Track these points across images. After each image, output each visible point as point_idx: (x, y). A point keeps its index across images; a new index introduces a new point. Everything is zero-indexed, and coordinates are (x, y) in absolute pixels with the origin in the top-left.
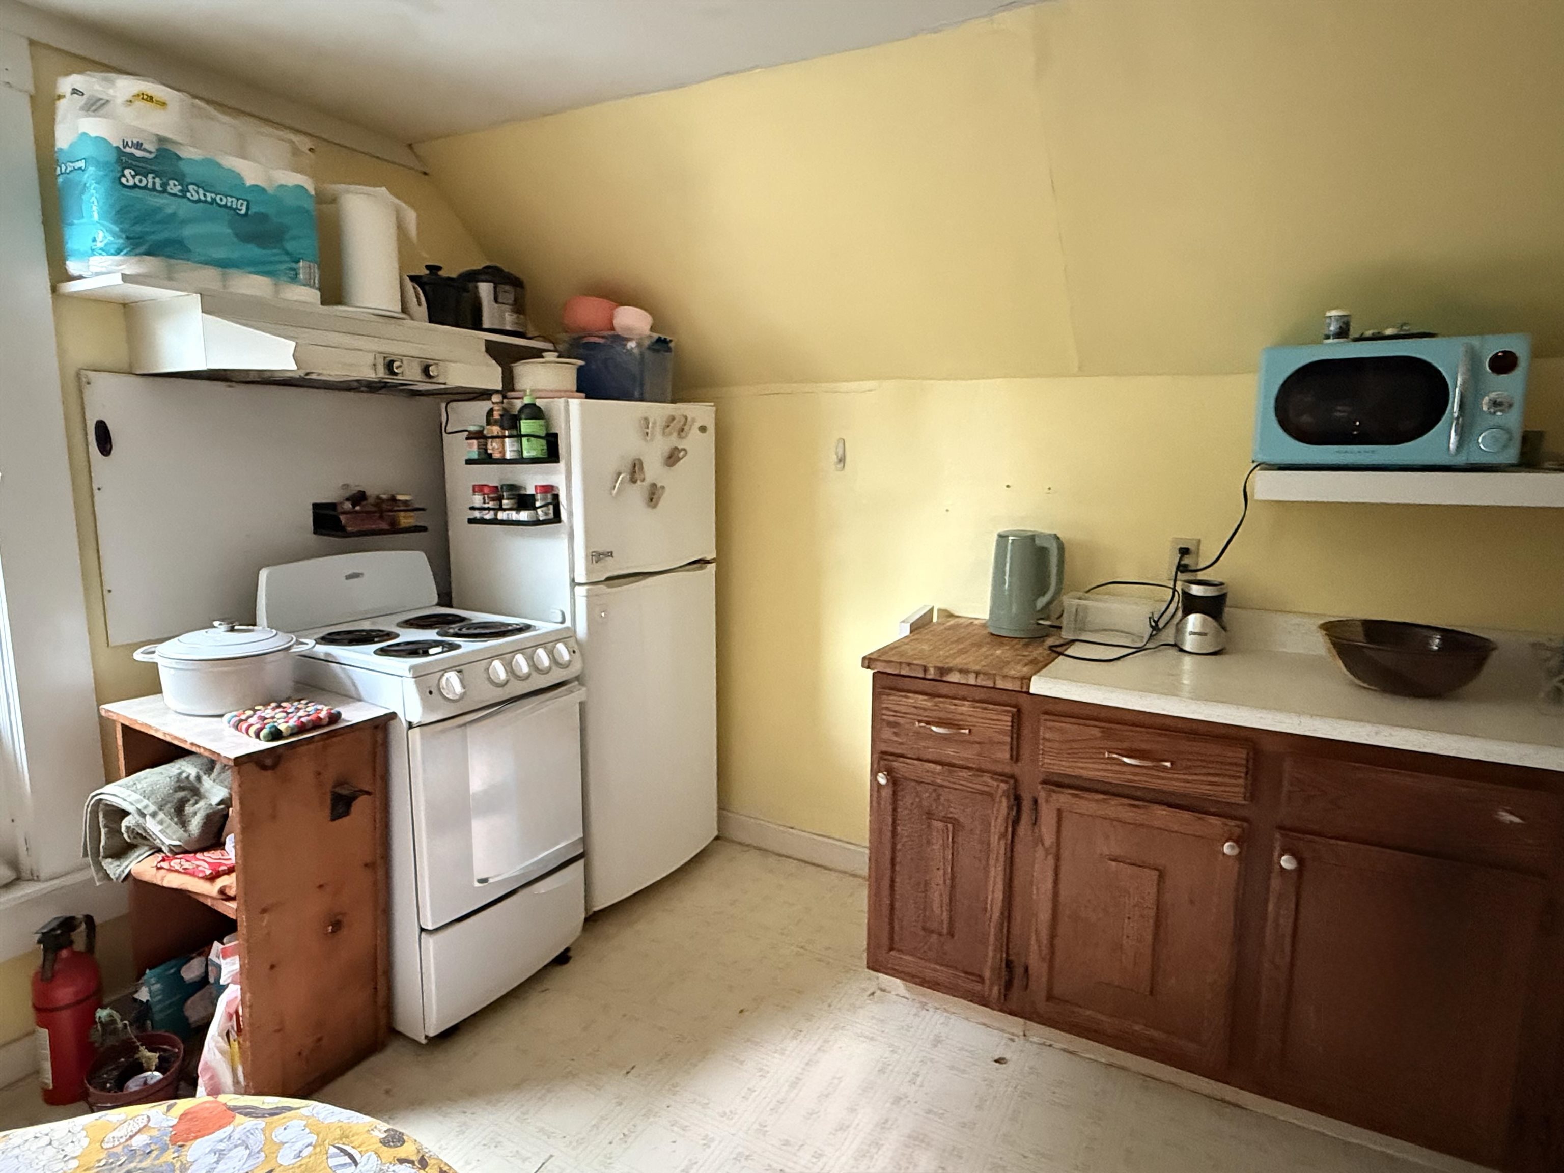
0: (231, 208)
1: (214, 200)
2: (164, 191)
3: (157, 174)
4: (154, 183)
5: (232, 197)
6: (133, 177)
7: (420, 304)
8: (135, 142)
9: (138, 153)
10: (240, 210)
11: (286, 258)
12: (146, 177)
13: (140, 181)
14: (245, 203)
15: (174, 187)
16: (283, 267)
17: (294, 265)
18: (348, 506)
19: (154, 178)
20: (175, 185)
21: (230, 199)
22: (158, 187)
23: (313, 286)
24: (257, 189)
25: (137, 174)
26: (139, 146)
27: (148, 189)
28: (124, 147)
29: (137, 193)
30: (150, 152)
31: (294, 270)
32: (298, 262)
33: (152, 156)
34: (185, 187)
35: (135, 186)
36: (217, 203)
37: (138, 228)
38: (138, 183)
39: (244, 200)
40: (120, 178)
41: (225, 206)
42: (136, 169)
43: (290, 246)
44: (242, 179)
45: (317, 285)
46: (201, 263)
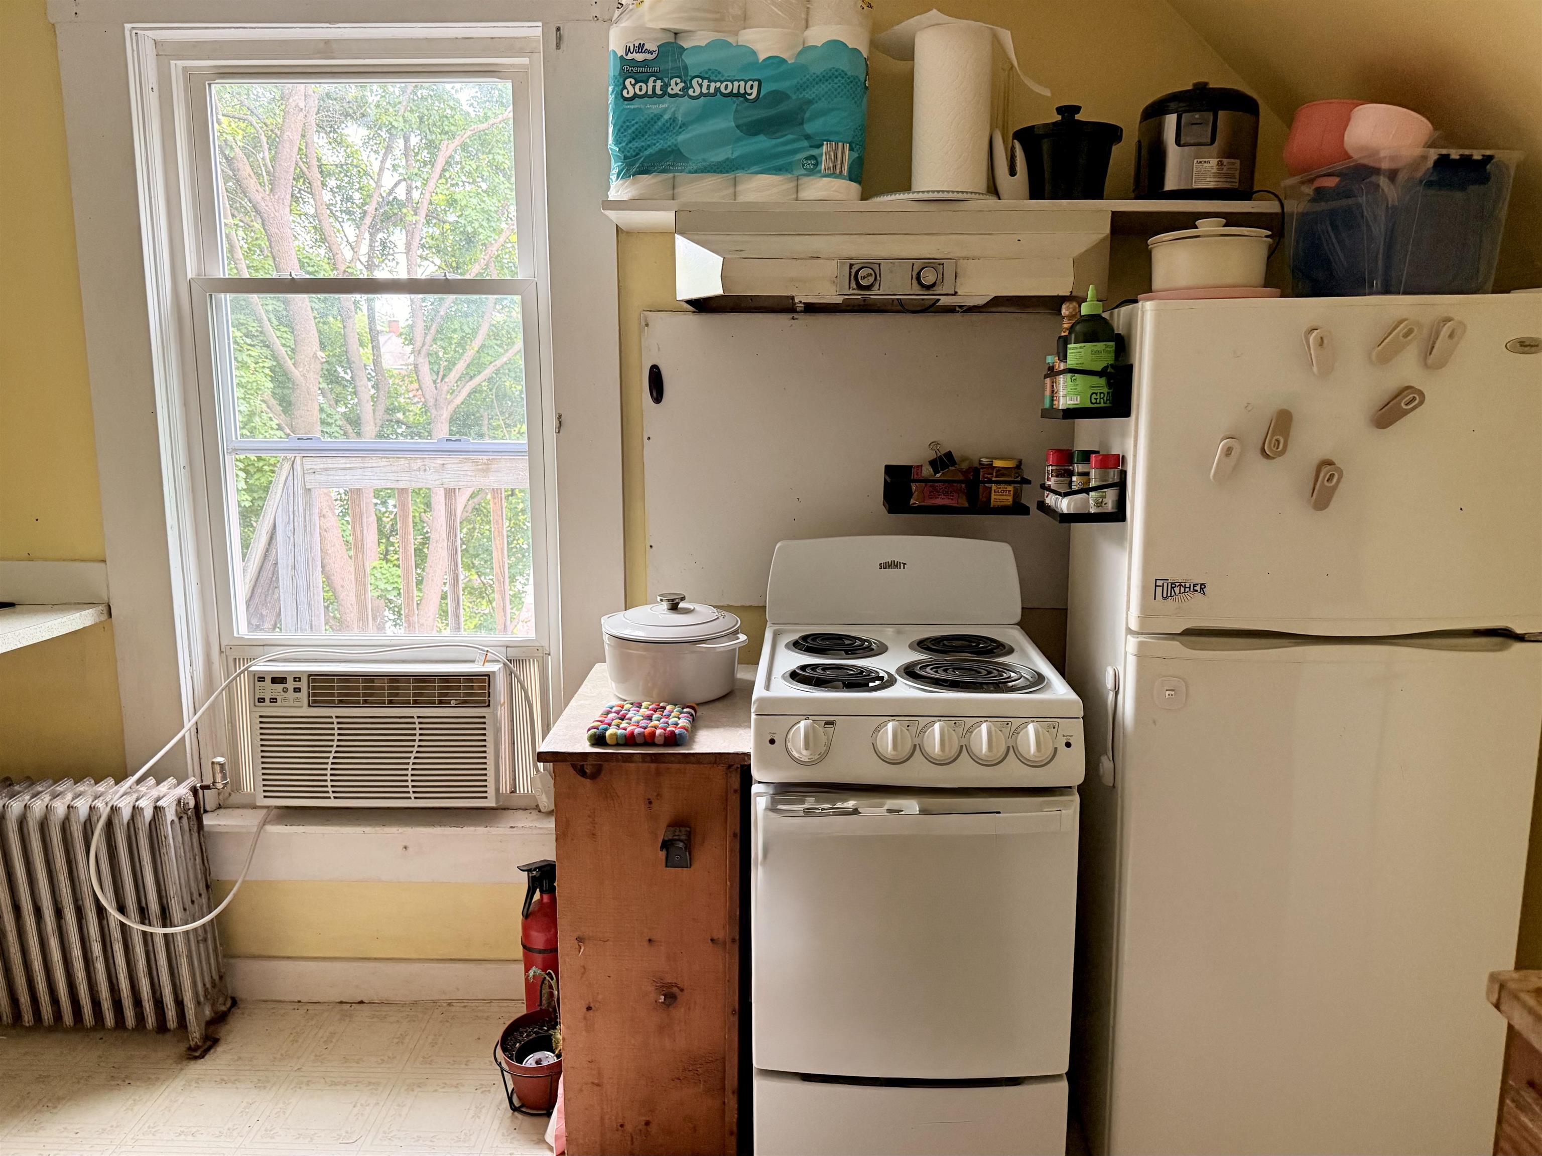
0: (738, 95)
1: (717, 90)
2: (665, 93)
3: (658, 77)
4: (654, 88)
5: (739, 81)
6: (634, 86)
7: (1013, 172)
8: (637, 45)
9: (639, 57)
10: (750, 94)
11: (805, 143)
12: (646, 82)
13: (641, 90)
14: (756, 84)
15: (675, 87)
16: (801, 156)
17: (815, 152)
18: (927, 471)
19: (655, 81)
20: (677, 84)
21: (736, 84)
22: (658, 92)
23: (840, 176)
24: (775, 61)
25: (637, 82)
26: (640, 48)
27: (650, 97)
28: (627, 55)
29: (636, 104)
30: (651, 53)
31: (813, 157)
32: (820, 146)
33: (654, 55)
34: (688, 82)
35: (635, 96)
36: (721, 92)
37: (636, 144)
38: (638, 92)
39: (754, 81)
40: (622, 91)
41: (731, 94)
42: (637, 76)
43: (809, 128)
44: (754, 53)
45: (845, 172)
46: (696, 172)
